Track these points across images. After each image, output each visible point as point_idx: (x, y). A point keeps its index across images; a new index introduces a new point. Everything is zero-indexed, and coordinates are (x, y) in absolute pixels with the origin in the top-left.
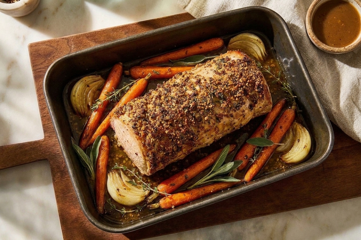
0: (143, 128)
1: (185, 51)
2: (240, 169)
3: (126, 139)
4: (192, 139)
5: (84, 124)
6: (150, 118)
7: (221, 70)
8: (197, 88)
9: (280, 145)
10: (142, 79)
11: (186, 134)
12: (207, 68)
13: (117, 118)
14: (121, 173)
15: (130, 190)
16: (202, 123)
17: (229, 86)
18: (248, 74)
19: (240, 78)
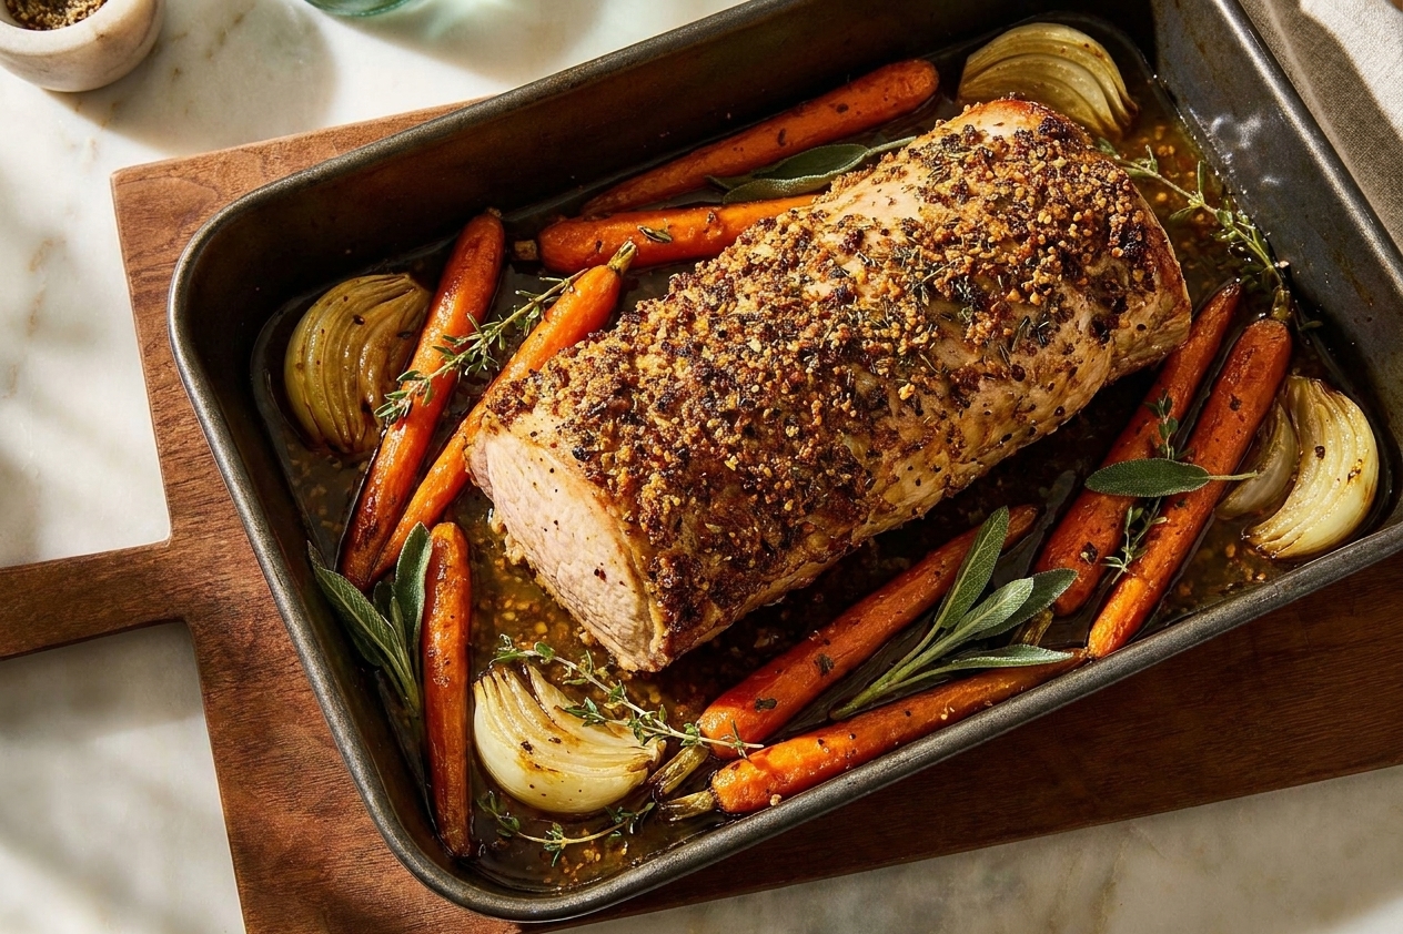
0: (624, 453)
1: (775, 132)
2: (1067, 607)
3: (548, 517)
4: (848, 491)
5: (353, 486)
6: (651, 411)
7: (951, 182)
8: (855, 267)
9: (1237, 483)
10: (600, 269)
11: (819, 469)
12: (884, 186)
13: (502, 429)
14: (533, 677)
15: (578, 746)
16: (889, 413)
17: (993, 245)
18: (1074, 190)
19: (1038, 207)
